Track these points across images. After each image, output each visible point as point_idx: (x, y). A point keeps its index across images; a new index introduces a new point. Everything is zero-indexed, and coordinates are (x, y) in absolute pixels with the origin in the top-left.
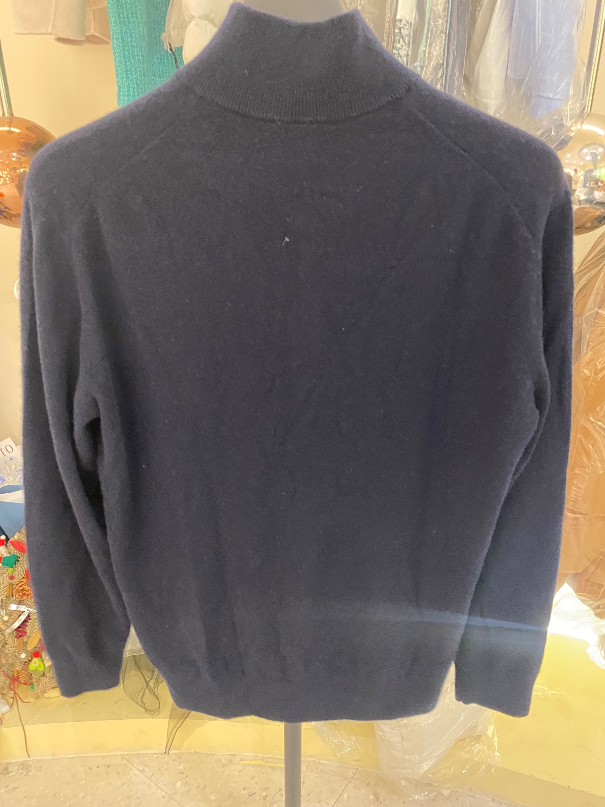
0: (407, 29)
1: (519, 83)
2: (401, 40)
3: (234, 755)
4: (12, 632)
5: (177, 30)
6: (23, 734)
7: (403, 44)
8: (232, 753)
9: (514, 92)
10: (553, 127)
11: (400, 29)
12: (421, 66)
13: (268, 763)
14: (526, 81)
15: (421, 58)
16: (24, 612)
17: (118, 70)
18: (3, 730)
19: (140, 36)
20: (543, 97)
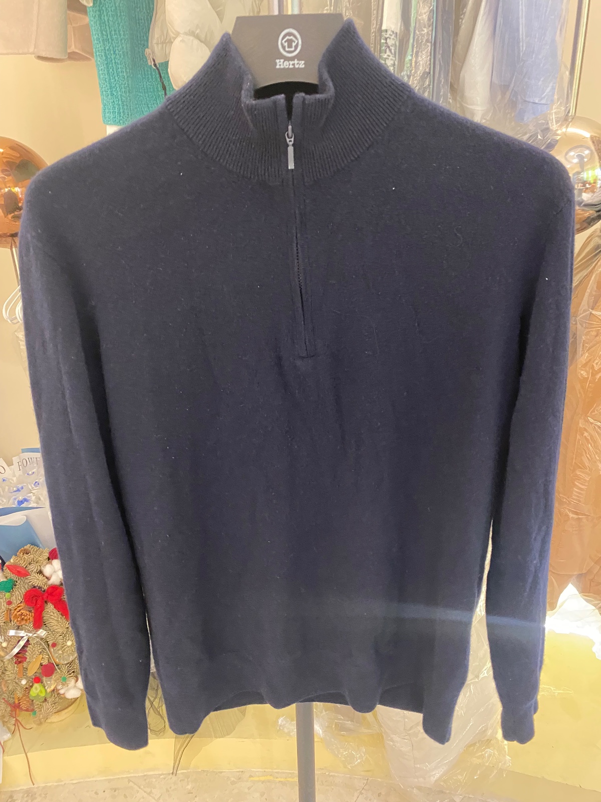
0: (393, 39)
1: (505, 88)
2: (388, 50)
3: (242, 772)
4: (12, 658)
5: (160, 46)
6: (27, 761)
7: (390, 54)
8: (241, 770)
9: (499, 97)
10: (539, 131)
11: (386, 39)
12: (407, 75)
13: (277, 778)
14: (512, 85)
15: (408, 67)
16: (23, 637)
17: (102, 88)
18: (5, 758)
19: (123, 52)
20: (529, 102)
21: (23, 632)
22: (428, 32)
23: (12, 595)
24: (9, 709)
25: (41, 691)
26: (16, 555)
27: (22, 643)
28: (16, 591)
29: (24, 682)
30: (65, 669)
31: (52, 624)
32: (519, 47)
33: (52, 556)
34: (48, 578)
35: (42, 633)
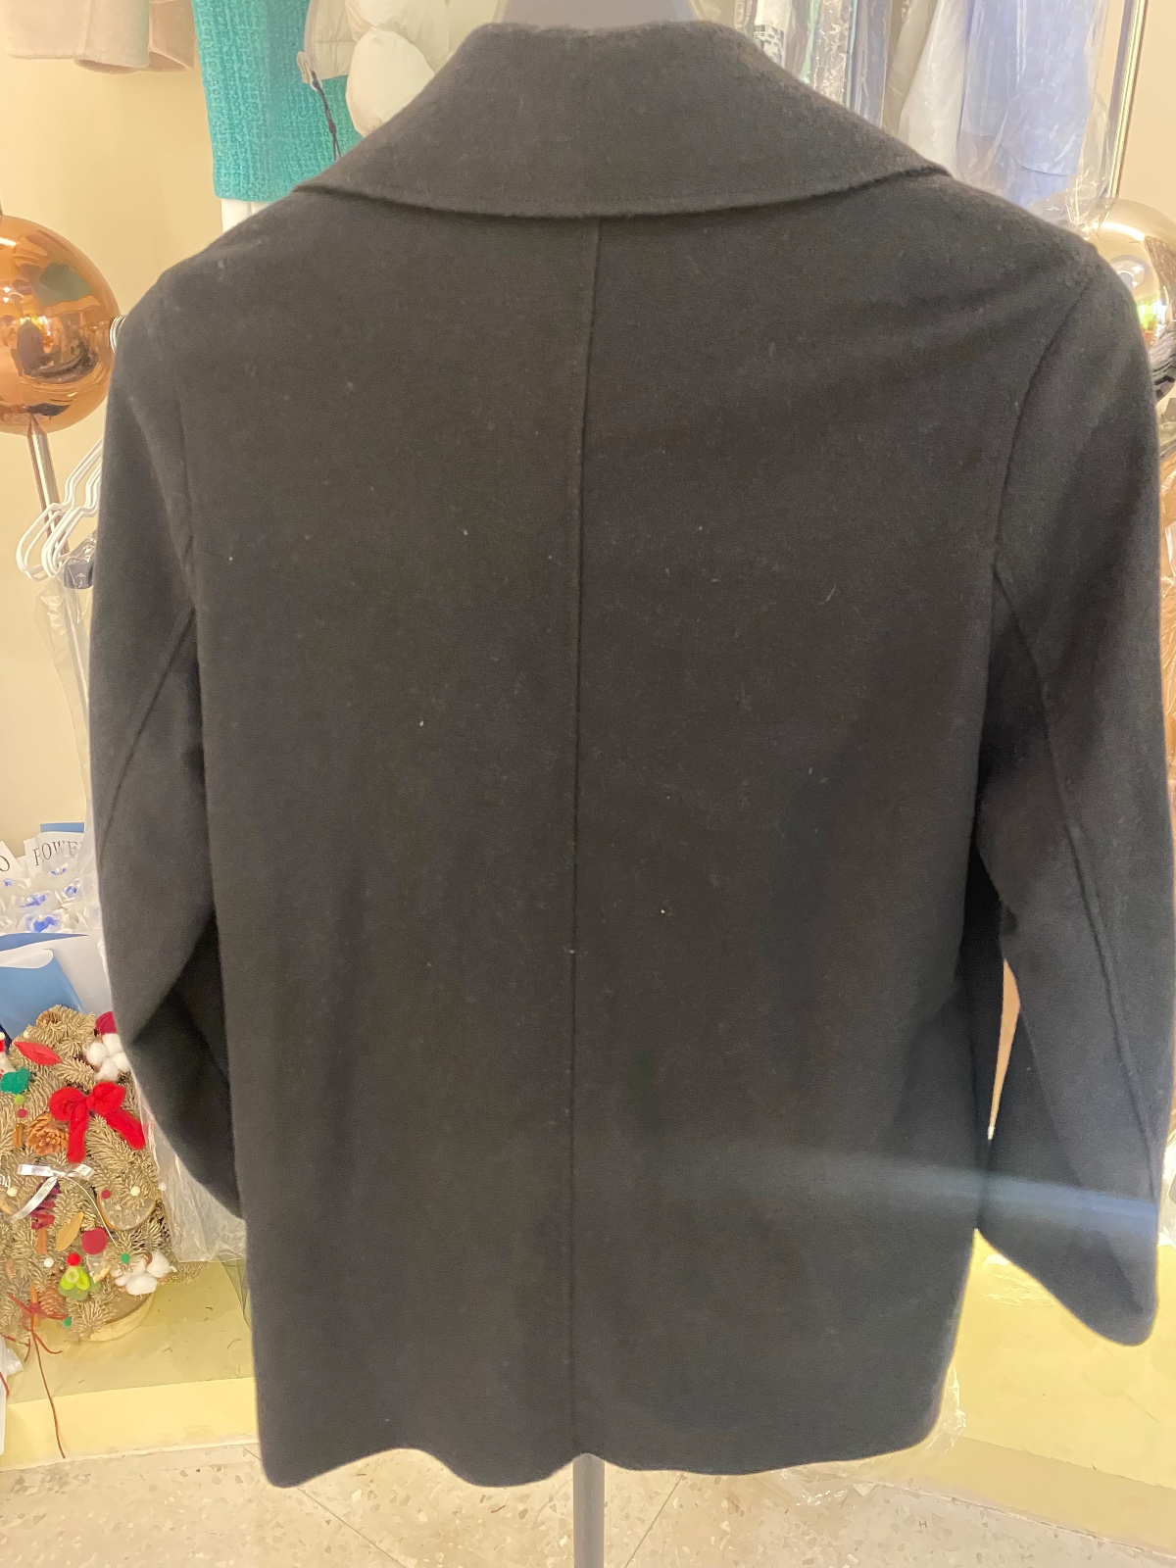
0: (775, 44)
1: (985, 142)
4: (25, 1218)
5: (326, 46)
6: (52, 1414)
9: (974, 160)
14: (1000, 137)
16: (47, 1178)
17: (214, 126)
18: (12, 1406)
19: (256, 57)
20: (1030, 171)
21: (48, 1168)
22: (842, 33)
23: (27, 1099)
24: (19, 1313)
25: (81, 1281)
26: (33, 1024)
27: (47, 1189)
28: (34, 1091)
29: (48, 1263)
30: (126, 1240)
31: (103, 1155)
32: (1013, 64)
33: (104, 1026)
34: (96, 1069)
35: (84, 1170)
